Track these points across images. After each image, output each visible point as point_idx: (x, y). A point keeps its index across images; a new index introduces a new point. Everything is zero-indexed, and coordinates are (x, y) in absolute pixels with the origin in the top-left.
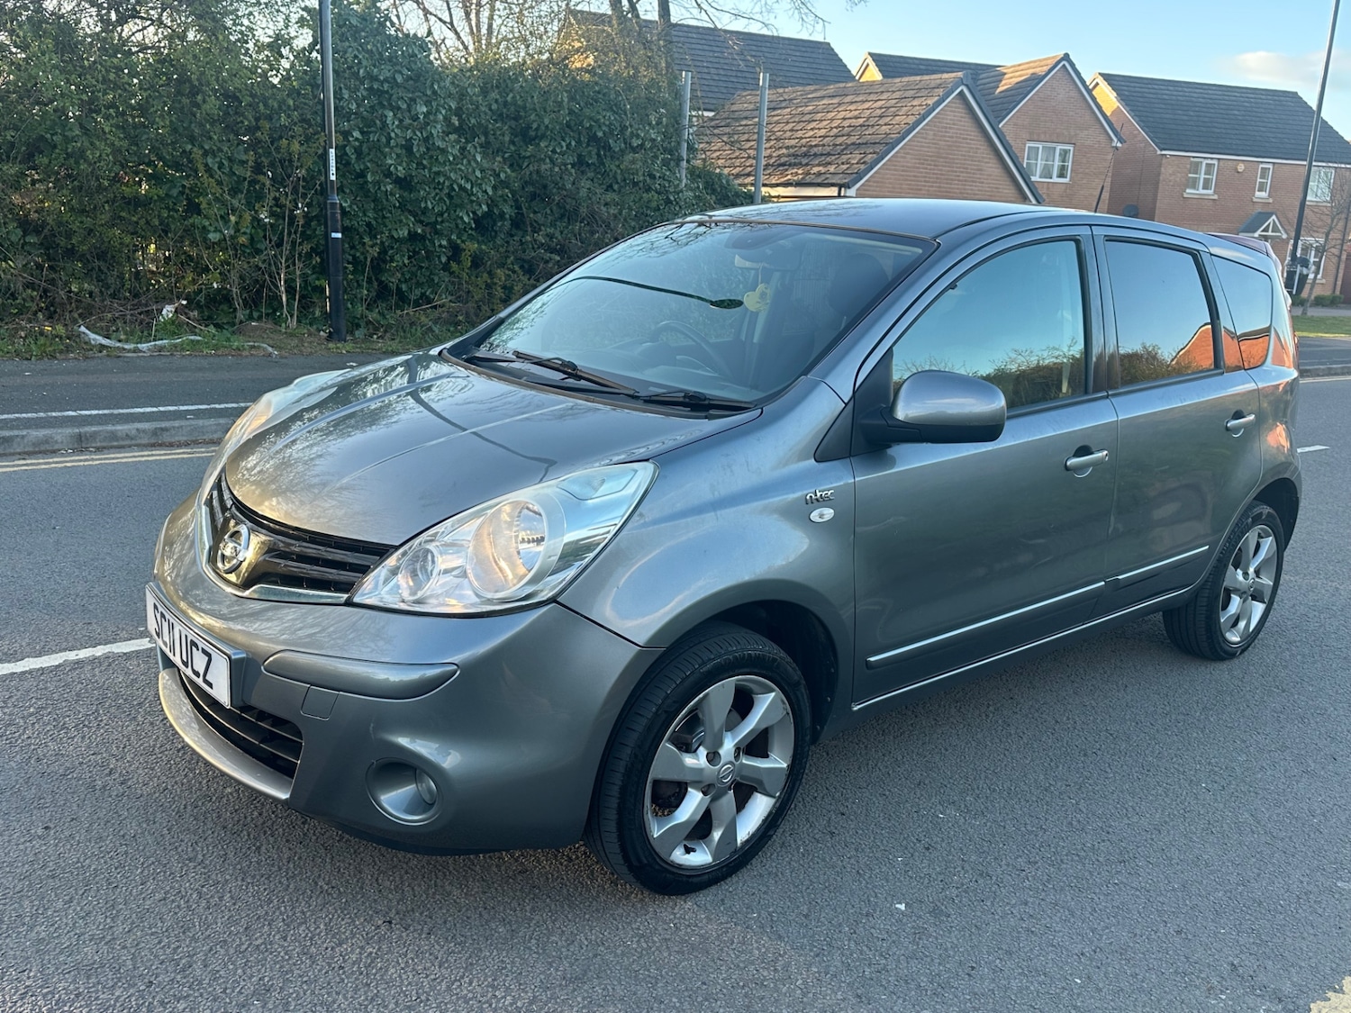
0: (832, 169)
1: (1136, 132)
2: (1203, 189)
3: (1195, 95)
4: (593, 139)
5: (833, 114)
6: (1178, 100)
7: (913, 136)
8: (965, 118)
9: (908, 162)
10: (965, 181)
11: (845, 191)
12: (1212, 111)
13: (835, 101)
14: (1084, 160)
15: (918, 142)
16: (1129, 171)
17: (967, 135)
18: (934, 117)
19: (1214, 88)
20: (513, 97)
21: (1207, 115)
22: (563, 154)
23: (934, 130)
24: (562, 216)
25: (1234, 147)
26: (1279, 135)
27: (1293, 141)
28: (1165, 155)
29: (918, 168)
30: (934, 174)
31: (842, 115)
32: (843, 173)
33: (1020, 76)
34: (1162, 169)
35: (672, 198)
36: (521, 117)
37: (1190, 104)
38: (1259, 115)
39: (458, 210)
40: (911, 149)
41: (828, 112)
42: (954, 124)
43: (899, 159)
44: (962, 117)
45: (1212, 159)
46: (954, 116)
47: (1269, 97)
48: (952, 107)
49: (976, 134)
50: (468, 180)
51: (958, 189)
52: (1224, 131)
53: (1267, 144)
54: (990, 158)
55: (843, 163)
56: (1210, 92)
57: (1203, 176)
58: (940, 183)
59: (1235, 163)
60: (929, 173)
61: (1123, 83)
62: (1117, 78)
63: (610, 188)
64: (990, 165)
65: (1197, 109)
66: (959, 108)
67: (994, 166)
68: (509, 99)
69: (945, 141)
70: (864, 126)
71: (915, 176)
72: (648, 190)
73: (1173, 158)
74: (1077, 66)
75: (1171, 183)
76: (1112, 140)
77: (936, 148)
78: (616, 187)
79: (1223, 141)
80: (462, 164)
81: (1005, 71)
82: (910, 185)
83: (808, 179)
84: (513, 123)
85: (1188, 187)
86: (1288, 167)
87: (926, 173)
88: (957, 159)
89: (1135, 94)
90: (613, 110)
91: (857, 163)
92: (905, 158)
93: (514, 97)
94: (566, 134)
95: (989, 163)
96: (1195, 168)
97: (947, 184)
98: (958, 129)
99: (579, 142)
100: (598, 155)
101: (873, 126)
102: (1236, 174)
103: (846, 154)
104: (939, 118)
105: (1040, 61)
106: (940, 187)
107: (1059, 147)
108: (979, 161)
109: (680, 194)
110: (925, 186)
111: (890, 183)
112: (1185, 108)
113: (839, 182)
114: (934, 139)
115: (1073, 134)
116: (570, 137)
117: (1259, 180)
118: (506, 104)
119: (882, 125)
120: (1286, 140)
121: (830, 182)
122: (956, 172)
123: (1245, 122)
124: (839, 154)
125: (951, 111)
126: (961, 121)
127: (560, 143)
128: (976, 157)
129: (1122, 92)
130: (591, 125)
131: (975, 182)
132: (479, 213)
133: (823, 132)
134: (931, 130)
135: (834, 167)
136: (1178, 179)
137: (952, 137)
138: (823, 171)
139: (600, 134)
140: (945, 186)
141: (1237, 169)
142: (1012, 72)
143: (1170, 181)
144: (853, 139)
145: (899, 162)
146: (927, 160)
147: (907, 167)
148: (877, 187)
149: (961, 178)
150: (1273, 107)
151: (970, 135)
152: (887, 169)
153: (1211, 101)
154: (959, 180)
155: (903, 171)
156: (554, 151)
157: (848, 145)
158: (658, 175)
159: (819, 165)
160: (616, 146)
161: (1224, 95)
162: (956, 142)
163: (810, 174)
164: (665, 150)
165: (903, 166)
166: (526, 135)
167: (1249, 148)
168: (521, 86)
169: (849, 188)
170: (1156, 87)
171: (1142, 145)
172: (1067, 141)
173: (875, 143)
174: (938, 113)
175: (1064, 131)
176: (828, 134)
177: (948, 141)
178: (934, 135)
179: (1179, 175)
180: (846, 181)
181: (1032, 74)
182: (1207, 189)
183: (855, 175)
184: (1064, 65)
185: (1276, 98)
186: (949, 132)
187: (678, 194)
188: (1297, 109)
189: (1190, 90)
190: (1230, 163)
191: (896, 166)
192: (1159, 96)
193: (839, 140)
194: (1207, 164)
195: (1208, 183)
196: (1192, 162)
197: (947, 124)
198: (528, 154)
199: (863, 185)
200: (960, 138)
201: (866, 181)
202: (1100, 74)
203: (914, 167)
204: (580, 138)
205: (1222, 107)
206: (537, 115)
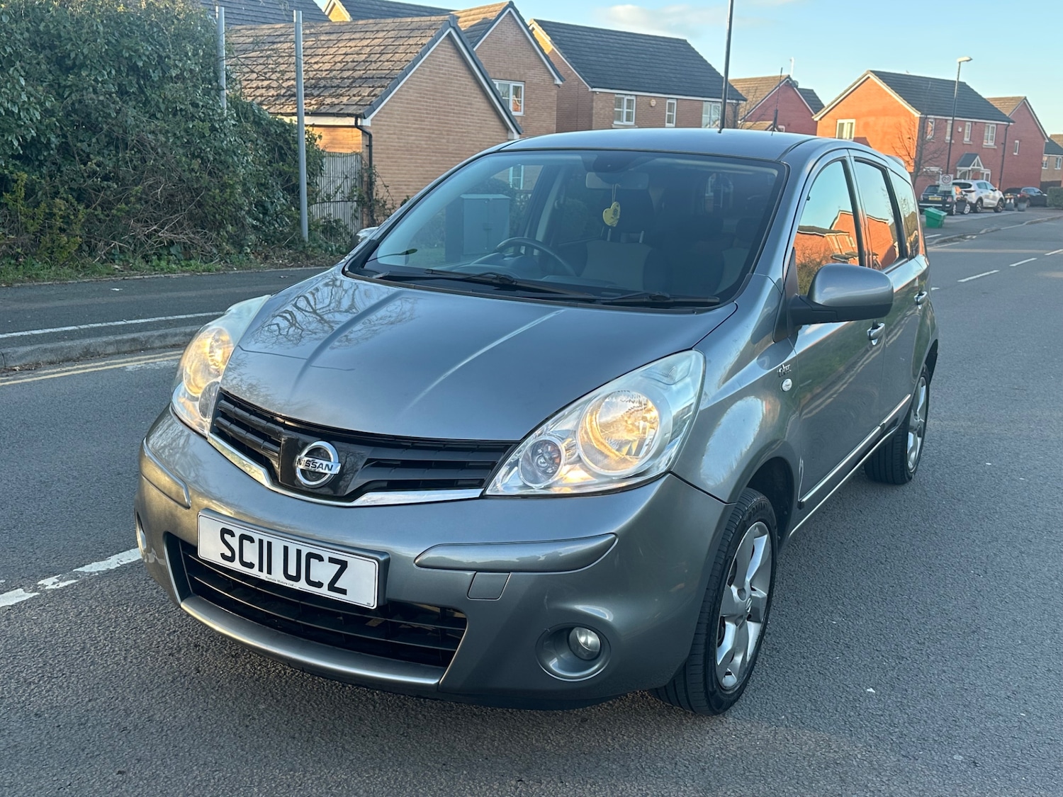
0: (345, 100)
1: (569, 72)
2: (627, 121)
3: (611, 41)
4: (134, 69)
5: (334, 50)
6: (599, 45)
7: (414, 73)
8: (454, 57)
9: (411, 96)
10: (460, 113)
11: (361, 121)
12: (626, 54)
13: (333, 37)
14: (534, 96)
15: (418, 78)
16: (567, 105)
17: (457, 72)
18: (429, 56)
19: (625, 35)
20: (45, 27)
21: (623, 57)
22: (103, 82)
23: (430, 68)
24: (108, 144)
25: (647, 85)
26: (678, 76)
27: (689, 81)
28: (596, 92)
29: (420, 101)
30: (433, 107)
31: (343, 51)
32: (356, 104)
33: (473, 20)
34: (594, 104)
35: (217, 126)
36: (55, 47)
37: (609, 48)
38: (661, 58)
39: (6, 135)
40: (412, 84)
41: (328, 47)
42: (445, 62)
43: (403, 93)
44: (451, 56)
45: (631, 95)
46: (445, 55)
47: (666, 44)
48: (443, 47)
49: (464, 72)
50: (14, 103)
51: (454, 121)
52: (637, 72)
53: (670, 83)
54: (477, 94)
55: (354, 95)
56: (622, 38)
57: (625, 110)
58: (439, 115)
59: (648, 99)
60: (430, 106)
61: (554, 29)
62: (549, 25)
63: (153, 116)
64: (478, 100)
65: (615, 53)
66: (448, 48)
67: (480, 100)
68: (41, 28)
69: (439, 77)
70: (367, 61)
71: (418, 109)
72: (193, 118)
73: (602, 95)
74: (520, 13)
75: (602, 116)
76: (554, 78)
77: (433, 83)
78: (159, 115)
79: (637, 80)
80: (6, 87)
81: (459, 15)
82: (415, 116)
83: (323, 109)
84: (48, 52)
85: (614, 119)
86: (688, 102)
87: (427, 106)
88: (451, 94)
89: (565, 39)
90: (149, 41)
91: (368, 96)
92: (408, 92)
93: (47, 26)
94: (105, 62)
95: (476, 98)
96: (619, 103)
97: (445, 116)
98: (449, 67)
99: (119, 71)
100: (138, 83)
101: (375, 62)
102: (650, 109)
103: (355, 87)
104: (433, 57)
105: (489, 7)
106: (439, 119)
107: (513, 84)
108: (469, 96)
109: (225, 122)
110: (427, 118)
111: (398, 115)
112: (605, 52)
113: (355, 112)
114: (430, 76)
115: (522, 73)
116: (110, 65)
117: (667, 113)
118: (38, 32)
119: (384, 62)
120: (684, 80)
121: (346, 112)
122: (451, 105)
123: (651, 65)
124: (348, 87)
125: (442, 51)
126: (451, 60)
127: (100, 72)
128: (466, 92)
129: (555, 37)
130: (130, 55)
131: (467, 115)
132: (29, 138)
133: (327, 66)
134: (428, 67)
135: (346, 98)
136: (607, 112)
137: (445, 74)
138: (336, 102)
139: (140, 64)
140: (443, 117)
141: (650, 104)
142: (465, 16)
143: (601, 114)
144: (357, 74)
145: (404, 95)
146: (427, 95)
147: (411, 100)
148: (387, 117)
149: (455, 111)
150: (670, 52)
151: (460, 73)
152: (394, 102)
153: (624, 46)
154: (454, 113)
155: (407, 103)
156: (96, 80)
157: (355, 80)
158: (201, 104)
159: (330, 96)
160: (155, 76)
161: (633, 41)
162: (449, 78)
163: (324, 104)
164: (204, 80)
165: (407, 99)
166: (64, 65)
167: (657, 86)
168: (52, 16)
169: (365, 118)
170: (580, 32)
171: (576, 83)
172: (518, 78)
173: (381, 78)
174: (432, 52)
175: (515, 70)
176: (333, 68)
177: (442, 78)
178: (430, 72)
179: (607, 109)
180: (361, 111)
181: (484, 19)
182: (629, 121)
183: (368, 107)
184: (510, 11)
185: (672, 44)
186: (442, 70)
187: (223, 122)
188: (688, 54)
189: (607, 36)
190: (644, 98)
191: (401, 99)
192: (584, 41)
193: (346, 74)
194: (628, 100)
195: (630, 116)
196: (616, 98)
197: (439, 62)
198: (69, 83)
199: (376, 116)
200: (451, 75)
201: (378, 112)
202: (535, 20)
203: (417, 101)
204: (120, 68)
205: (633, 51)
206: (73, 45)
